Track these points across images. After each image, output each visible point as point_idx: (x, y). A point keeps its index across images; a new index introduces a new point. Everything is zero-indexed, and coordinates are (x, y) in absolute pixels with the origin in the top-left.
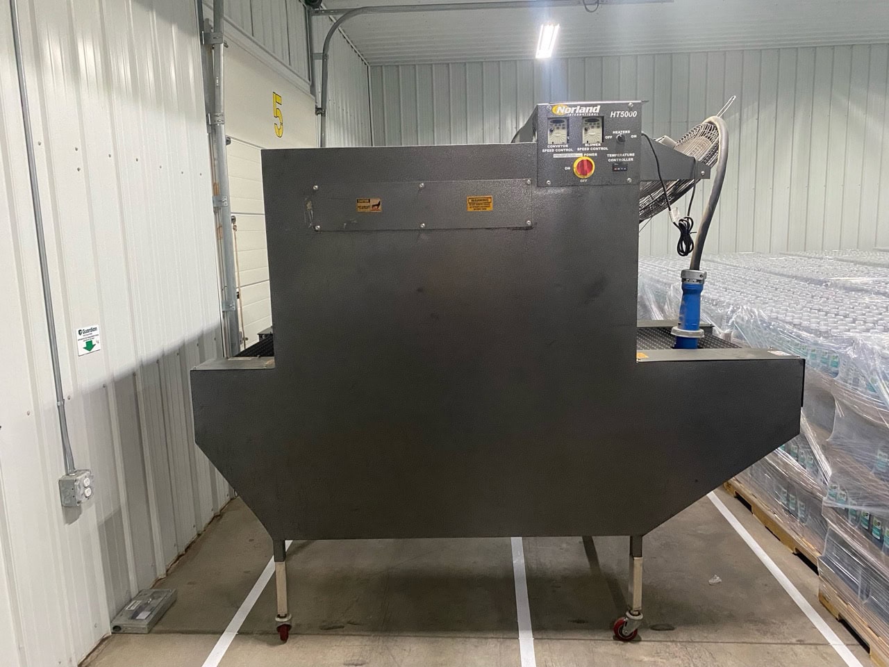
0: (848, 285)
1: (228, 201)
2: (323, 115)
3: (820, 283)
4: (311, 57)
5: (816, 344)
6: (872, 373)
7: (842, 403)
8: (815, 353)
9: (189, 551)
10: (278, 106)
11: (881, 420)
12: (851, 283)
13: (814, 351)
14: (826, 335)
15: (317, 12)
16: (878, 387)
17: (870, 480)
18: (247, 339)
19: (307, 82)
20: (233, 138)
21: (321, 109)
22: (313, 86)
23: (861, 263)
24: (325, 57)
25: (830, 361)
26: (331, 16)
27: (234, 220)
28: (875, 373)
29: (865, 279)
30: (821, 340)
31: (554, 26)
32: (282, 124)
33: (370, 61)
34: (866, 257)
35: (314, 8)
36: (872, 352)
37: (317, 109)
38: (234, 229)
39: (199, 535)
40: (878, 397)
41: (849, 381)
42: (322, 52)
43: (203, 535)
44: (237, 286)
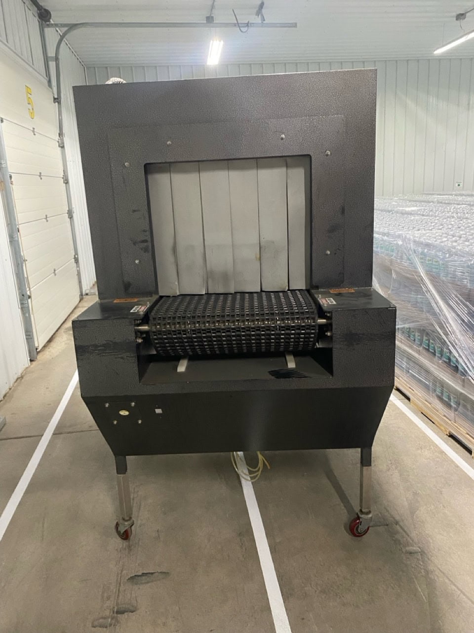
0: (404, 212)
1: (6, 163)
2: (59, 103)
3: (389, 211)
4: (46, 60)
5: (383, 240)
6: (409, 251)
7: (395, 271)
8: (382, 245)
9: (6, 398)
10: (29, 96)
11: (413, 275)
12: (406, 211)
13: (381, 244)
14: (388, 234)
15: (48, 25)
16: (411, 258)
17: (410, 309)
18: (26, 260)
19: (45, 78)
20: (5, 119)
21: (57, 99)
22: (49, 82)
23: (414, 201)
24: (57, 59)
25: (390, 248)
26: (57, 29)
27: (11, 177)
28: (410, 251)
29: (413, 208)
30: (385, 238)
31: (220, 41)
32: (33, 109)
33: (85, 63)
34: (417, 198)
35: (45, 22)
36: (409, 240)
37: (55, 99)
38: (11, 184)
39: (10, 389)
40: (412, 264)
41: (398, 258)
42: (54, 55)
43: (12, 389)
44: (17, 224)
